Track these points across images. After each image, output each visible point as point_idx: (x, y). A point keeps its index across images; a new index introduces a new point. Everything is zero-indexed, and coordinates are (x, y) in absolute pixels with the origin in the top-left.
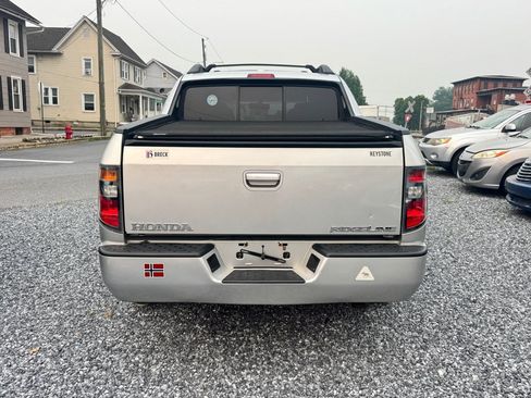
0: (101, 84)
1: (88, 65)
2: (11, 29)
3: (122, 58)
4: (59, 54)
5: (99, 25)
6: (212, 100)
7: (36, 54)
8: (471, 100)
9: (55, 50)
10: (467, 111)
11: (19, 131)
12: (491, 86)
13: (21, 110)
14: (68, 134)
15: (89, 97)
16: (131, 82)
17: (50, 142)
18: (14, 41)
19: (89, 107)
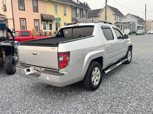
2: (84, 12)
3: (116, 15)
4: (99, 16)
7: (94, 17)
18: (84, 15)
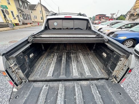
0: (43, 15)
1: (40, 12)
2: (25, 4)
3: (46, 10)
5: (41, 3)
6: (55, 24)
8: (98, 18)
9: (35, 9)
10: (97, 20)
11: (31, 23)
12: (101, 16)
13: (30, 20)
14: (38, 24)
15: (41, 17)
16: (48, 15)
17: (36, 25)
18: (26, 7)
19: (42, 19)
